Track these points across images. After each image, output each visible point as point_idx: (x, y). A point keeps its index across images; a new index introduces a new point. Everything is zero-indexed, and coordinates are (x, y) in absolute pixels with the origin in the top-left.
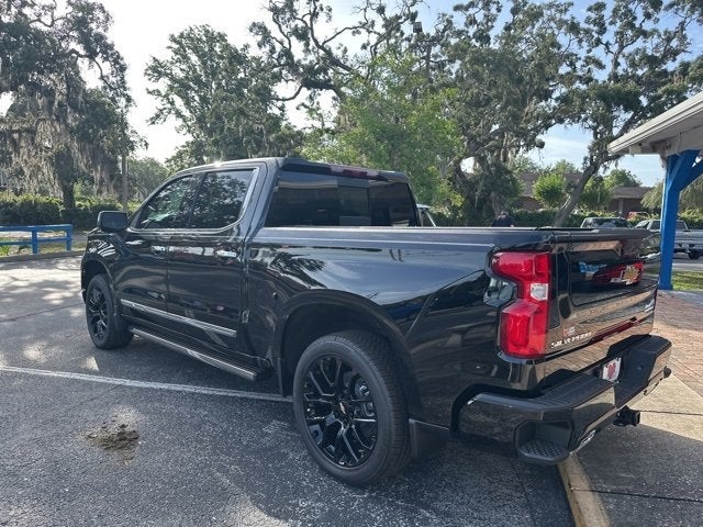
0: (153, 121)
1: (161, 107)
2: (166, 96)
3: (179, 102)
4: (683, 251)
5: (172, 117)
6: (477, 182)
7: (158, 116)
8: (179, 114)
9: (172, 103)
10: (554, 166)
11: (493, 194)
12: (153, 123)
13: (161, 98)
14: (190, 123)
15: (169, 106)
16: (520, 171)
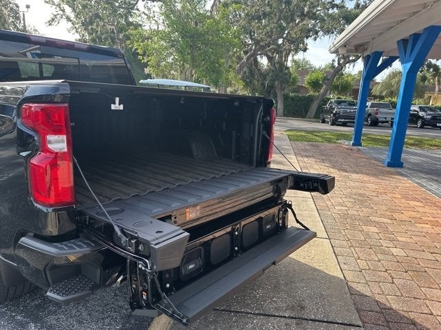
0: (50, 23)
1: (55, 13)
2: (59, 5)
3: (68, 10)
4: (387, 122)
5: (64, 21)
6: (268, 74)
7: (53, 20)
8: (68, 19)
9: (63, 11)
10: (323, 67)
11: (276, 83)
12: (50, 24)
13: (54, 7)
14: (77, 26)
15: (61, 12)
16: (303, 69)
